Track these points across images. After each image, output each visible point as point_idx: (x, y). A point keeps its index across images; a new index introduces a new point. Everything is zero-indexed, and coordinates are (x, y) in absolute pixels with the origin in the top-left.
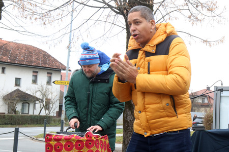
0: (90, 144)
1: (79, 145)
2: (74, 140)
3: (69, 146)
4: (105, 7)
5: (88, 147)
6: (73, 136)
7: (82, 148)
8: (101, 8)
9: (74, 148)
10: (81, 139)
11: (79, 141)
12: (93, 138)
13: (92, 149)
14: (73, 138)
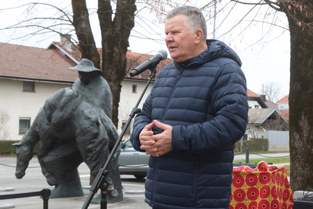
0: (265, 178)
1: (251, 180)
2: (244, 173)
3: (238, 181)
4: (261, 3)
5: (262, 182)
6: (243, 168)
7: (255, 183)
8: (257, 4)
9: (245, 183)
10: (254, 172)
11: (250, 175)
12: (268, 171)
13: (268, 184)
14: (243, 171)
